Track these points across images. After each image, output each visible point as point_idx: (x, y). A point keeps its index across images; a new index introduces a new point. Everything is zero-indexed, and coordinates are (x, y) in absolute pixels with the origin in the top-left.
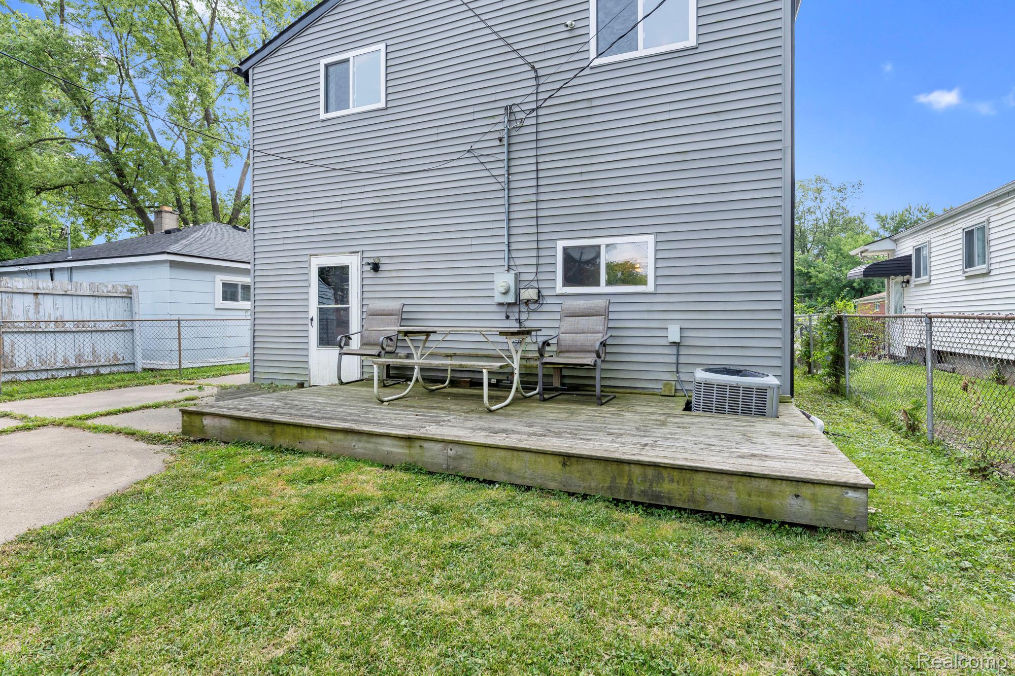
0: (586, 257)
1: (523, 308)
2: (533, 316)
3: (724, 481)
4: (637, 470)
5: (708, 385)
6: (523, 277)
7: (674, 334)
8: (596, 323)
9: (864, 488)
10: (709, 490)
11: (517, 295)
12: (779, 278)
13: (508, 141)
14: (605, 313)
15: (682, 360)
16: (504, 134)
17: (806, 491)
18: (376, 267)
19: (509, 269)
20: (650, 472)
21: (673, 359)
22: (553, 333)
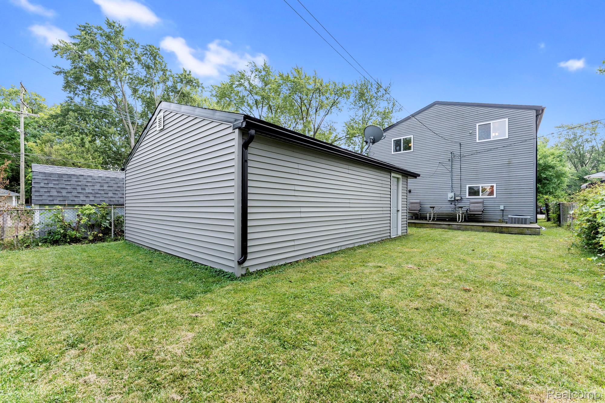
0: (476, 189)
1: (456, 202)
2: (459, 203)
3: (515, 229)
4: (498, 228)
5: (512, 218)
6: (456, 194)
7: (502, 207)
8: (480, 205)
9: (539, 228)
10: (512, 230)
11: (455, 198)
12: (533, 194)
13: (452, 160)
14: (483, 203)
15: (504, 214)
16: (451, 158)
17: (529, 229)
18: (410, 191)
19: (452, 192)
20: (500, 228)
21: (502, 214)
22: (468, 208)
